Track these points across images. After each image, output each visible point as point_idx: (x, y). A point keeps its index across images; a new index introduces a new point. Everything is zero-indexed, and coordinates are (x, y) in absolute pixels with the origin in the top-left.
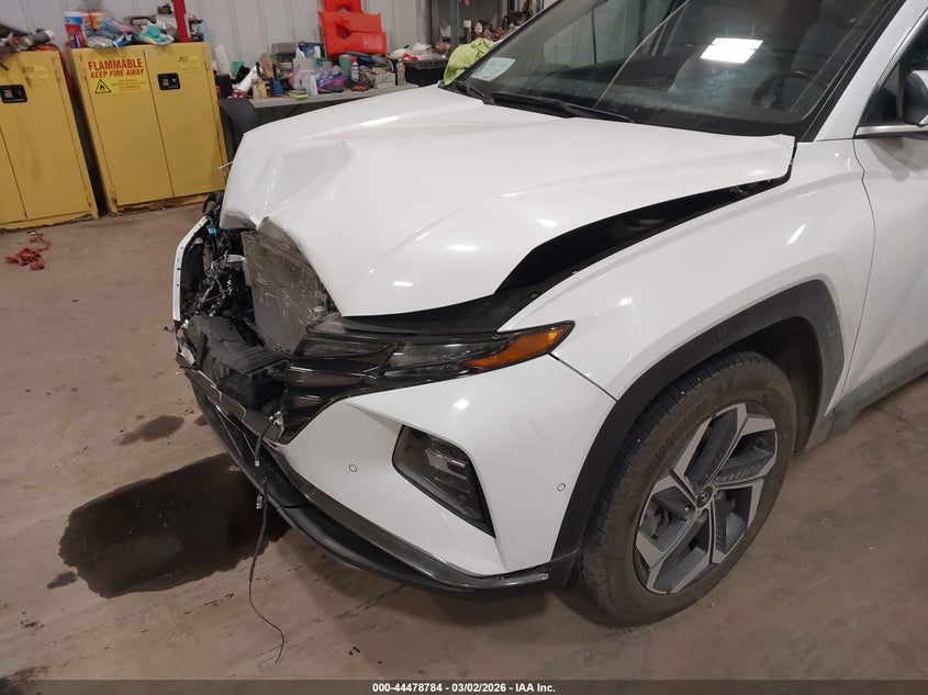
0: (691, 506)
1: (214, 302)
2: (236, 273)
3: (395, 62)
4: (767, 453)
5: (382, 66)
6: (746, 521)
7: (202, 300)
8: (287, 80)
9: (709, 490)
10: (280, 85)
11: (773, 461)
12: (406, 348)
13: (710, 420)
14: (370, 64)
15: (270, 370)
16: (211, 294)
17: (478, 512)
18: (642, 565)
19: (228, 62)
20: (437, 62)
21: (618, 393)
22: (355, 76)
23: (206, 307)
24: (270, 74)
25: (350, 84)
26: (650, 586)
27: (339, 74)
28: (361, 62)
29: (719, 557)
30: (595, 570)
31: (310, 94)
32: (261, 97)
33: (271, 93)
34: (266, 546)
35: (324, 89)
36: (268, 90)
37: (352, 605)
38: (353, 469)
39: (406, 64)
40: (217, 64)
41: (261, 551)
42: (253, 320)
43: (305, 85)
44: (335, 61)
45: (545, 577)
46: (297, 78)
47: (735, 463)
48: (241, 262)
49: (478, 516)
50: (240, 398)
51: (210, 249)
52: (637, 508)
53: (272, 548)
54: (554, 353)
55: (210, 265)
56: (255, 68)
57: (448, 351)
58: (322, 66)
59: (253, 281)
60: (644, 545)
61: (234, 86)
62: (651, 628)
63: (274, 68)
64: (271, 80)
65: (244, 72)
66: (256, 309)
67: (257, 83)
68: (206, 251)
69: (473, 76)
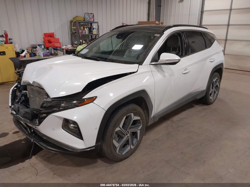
0: (125, 135)
1: (20, 101)
2: (25, 95)
3: (63, 49)
4: (140, 125)
5: (59, 50)
6: (137, 139)
7: (17, 101)
8: (35, 53)
9: (128, 132)
10: (33, 54)
11: (141, 126)
12: (64, 103)
13: (126, 116)
14: (57, 50)
15: (35, 112)
16: (19, 99)
17: (80, 136)
18: (115, 147)
19: (18, 49)
20: (74, 49)
21: (106, 109)
22: (53, 52)
23: (18, 102)
24: (31, 52)
25: (52, 54)
26: (117, 152)
27: (49, 52)
28: (54, 49)
29: (132, 147)
30: (105, 148)
31: (41, 57)
32: (28, 57)
33: (31, 56)
34: (32, 157)
35: (44, 55)
36: (30, 56)
37: (53, 166)
38: (54, 129)
39: (66, 50)
40: (16, 49)
41: (31, 158)
42: (29, 105)
43: (40, 54)
44: (48, 49)
45: (94, 148)
46: (37, 53)
47: (133, 126)
48: (26, 92)
49: (80, 137)
50: (27, 119)
51: (18, 90)
52: (112, 134)
53: (33, 157)
54: (94, 102)
55: (18, 94)
56: (26, 50)
57: (73, 103)
58: (44, 50)
59: (30, 97)
60: (115, 142)
61: (20, 54)
62: (119, 163)
63: (32, 50)
64: (30, 53)
65: (23, 51)
66: (30, 103)
67: (27, 54)
68: (17, 91)
69: (80, 53)
